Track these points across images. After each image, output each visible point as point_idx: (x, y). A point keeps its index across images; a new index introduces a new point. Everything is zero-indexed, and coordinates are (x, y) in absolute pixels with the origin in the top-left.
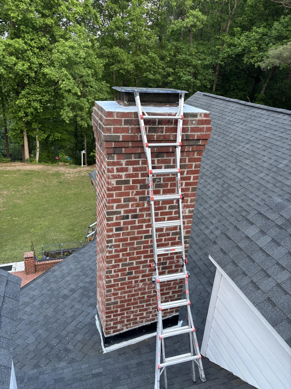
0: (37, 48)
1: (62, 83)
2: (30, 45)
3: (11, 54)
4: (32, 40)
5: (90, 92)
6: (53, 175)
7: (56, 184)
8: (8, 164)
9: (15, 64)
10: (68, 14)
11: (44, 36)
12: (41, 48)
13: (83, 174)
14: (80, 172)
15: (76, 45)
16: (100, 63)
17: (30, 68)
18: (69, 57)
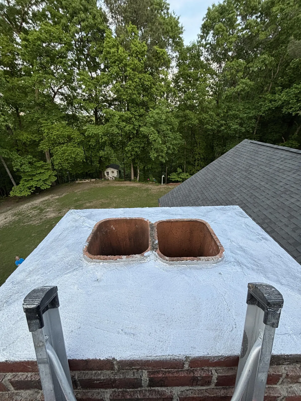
0: (138, 116)
1: (150, 136)
2: (134, 115)
3: (123, 121)
4: (135, 111)
5: (168, 140)
6: (145, 190)
7: (145, 196)
8: (122, 182)
9: (125, 127)
10: (156, 93)
11: (142, 108)
12: (140, 116)
13: (162, 190)
14: (160, 188)
15: (160, 112)
16: (176, 122)
17: (134, 128)
18: (155, 120)
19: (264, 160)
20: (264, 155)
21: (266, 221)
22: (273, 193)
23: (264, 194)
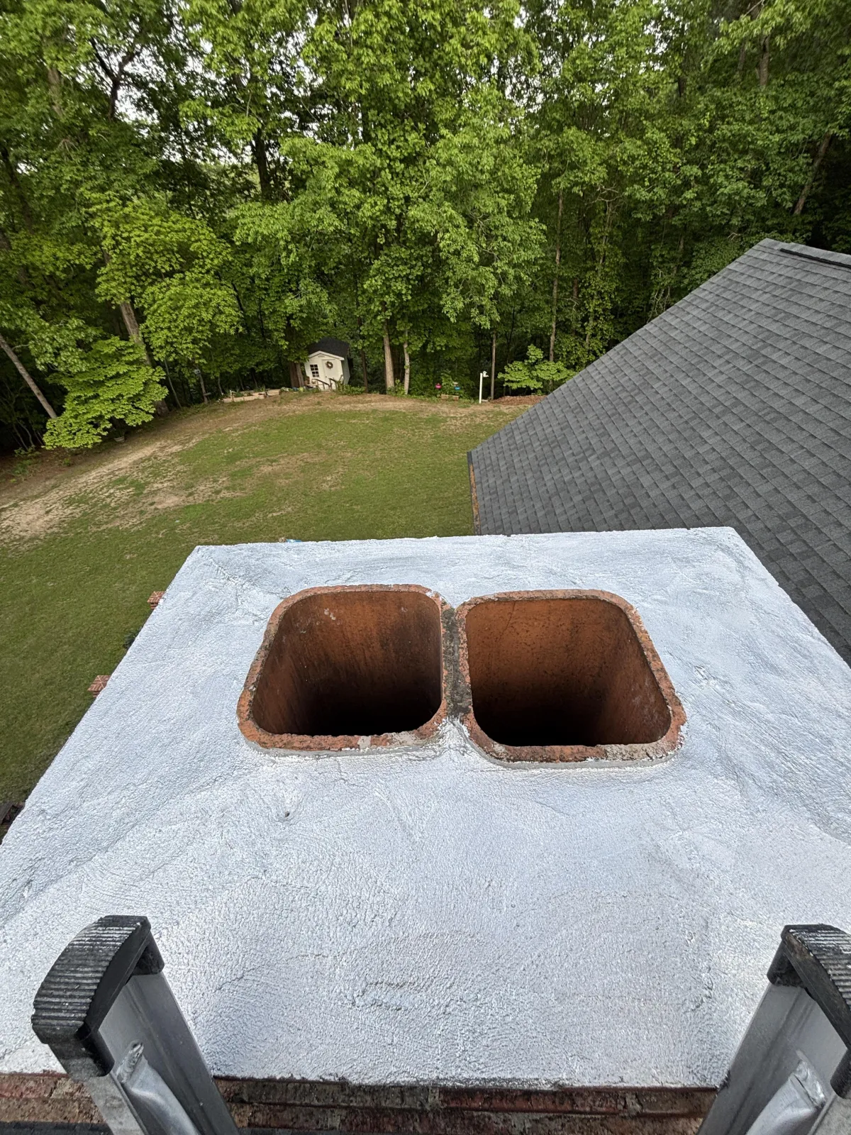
0: (401, 161)
1: (442, 239)
2: (388, 157)
3: (352, 184)
4: (392, 142)
5: (500, 249)
6: (428, 421)
7: (430, 441)
8: (360, 397)
9: (358, 207)
10: (463, 60)
11: (415, 128)
12: (409, 161)
13: (478, 421)
14: (474, 415)
15: (476, 141)
16: (527, 176)
17: (388, 210)
18: (459, 174)
19: (820, 316)
20: (821, 300)
21: (792, 523)
22: (832, 434)
23: (799, 437)
